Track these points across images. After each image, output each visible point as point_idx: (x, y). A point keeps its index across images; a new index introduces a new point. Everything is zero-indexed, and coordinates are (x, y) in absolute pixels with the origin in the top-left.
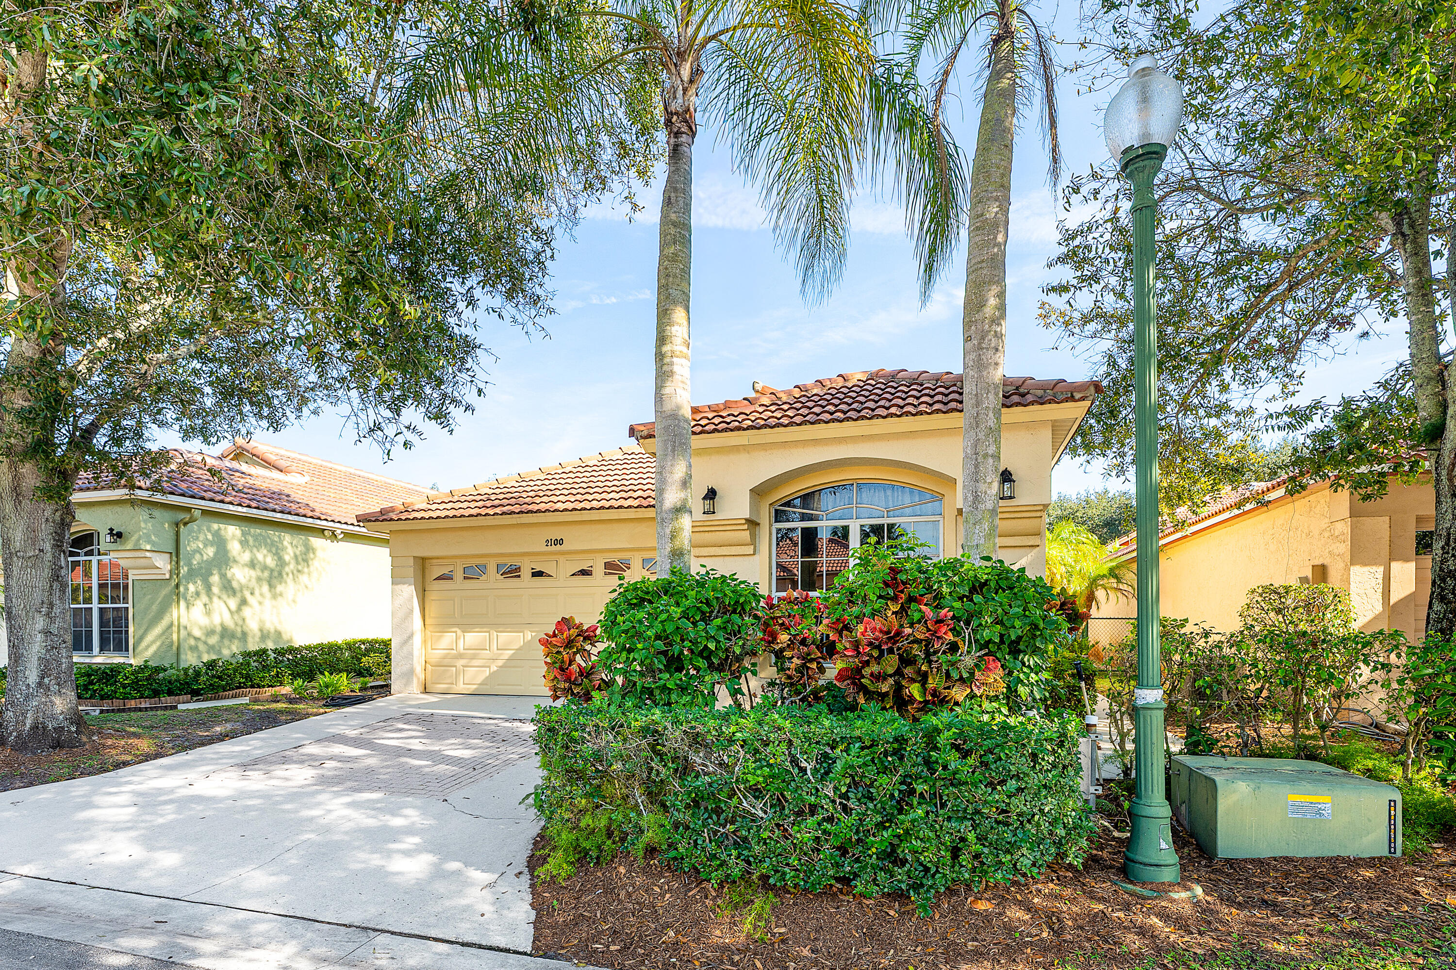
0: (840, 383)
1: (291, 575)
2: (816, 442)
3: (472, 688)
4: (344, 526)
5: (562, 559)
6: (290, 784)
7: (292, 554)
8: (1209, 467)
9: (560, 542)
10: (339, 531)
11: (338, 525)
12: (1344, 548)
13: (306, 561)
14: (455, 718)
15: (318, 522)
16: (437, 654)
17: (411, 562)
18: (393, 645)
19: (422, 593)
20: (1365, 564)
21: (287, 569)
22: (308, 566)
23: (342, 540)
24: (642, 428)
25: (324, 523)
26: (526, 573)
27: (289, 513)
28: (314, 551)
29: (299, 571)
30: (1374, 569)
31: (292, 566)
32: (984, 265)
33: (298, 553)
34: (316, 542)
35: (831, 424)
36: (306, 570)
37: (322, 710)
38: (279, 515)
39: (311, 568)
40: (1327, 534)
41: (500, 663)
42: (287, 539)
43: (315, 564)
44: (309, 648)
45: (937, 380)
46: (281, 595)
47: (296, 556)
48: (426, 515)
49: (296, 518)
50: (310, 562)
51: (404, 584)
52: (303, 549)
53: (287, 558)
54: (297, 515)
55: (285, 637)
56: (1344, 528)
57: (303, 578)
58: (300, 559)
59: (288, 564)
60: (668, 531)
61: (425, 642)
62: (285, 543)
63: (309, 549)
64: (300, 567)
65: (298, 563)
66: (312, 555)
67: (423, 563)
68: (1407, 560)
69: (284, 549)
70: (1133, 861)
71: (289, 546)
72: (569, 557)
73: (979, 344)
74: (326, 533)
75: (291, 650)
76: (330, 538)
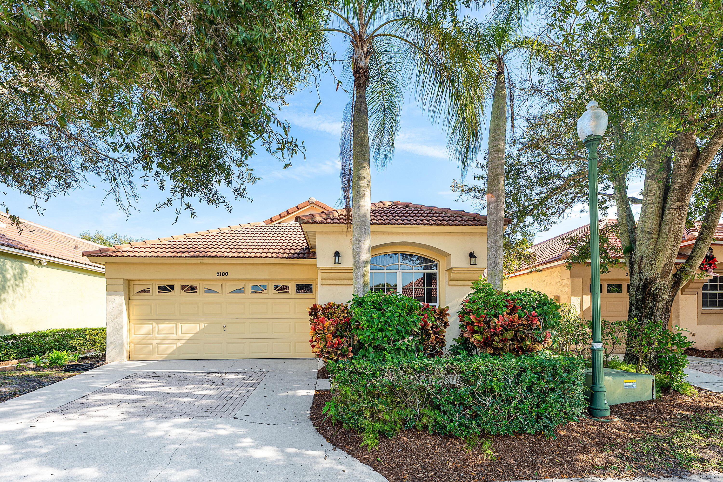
0: (381, 205)
1: (11, 288)
2: (389, 233)
3: (164, 356)
4: (49, 258)
5: (224, 283)
6: (107, 419)
7: (12, 274)
8: (519, 256)
9: (227, 274)
10: (44, 261)
11: (45, 257)
12: (568, 290)
13: (21, 278)
14: (173, 374)
15: (32, 254)
16: (136, 337)
17: (122, 282)
18: (108, 331)
19: (128, 300)
20: (575, 296)
21: (8, 284)
22: (23, 282)
23: (45, 266)
24: (304, 218)
25: (36, 255)
26: (201, 290)
27: (14, 247)
28: (26, 273)
29: (16, 285)
30: (577, 298)
31: (12, 282)
32: (499, 167)
33: (16, 273)
34: (27, 266)
35: (400, 225)
36: (21, 284)
37: (69, 374)
38: (6, 248)
39: (25, 284)
40: (559, 284)
41: (183, 341)
42: (9, 264)
43: (27, 281)
44: (27, 335)
45: (432, 210)
46: (4, 300)
47: (14, 276)
48: (132, 254)
49: (17, 251)
50: (24, 280)
51: (116, 295)
52: (20, 271)
53: (8, 276)
54: (19, 248)
55: (7, 328)
56: (568, 282)
57: (19, 290)
58: (17, 277)
59: (9, 280)
60: (362, 272)
61: (129, 330)
62: (7, 266)
63: (23, 271)
64: (17, 283)
65: (16, 280)
66: (25, 275)
67: (128, 283)
68: (587, 295)
69: (6, 270)
70: (596, 409)
71: (10, 269)
72: (228, 282)
73: (497, 200)
74: (35, 261)
75: (15, 337)
76: (37, 265)
